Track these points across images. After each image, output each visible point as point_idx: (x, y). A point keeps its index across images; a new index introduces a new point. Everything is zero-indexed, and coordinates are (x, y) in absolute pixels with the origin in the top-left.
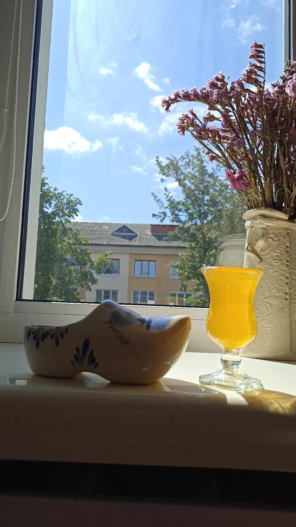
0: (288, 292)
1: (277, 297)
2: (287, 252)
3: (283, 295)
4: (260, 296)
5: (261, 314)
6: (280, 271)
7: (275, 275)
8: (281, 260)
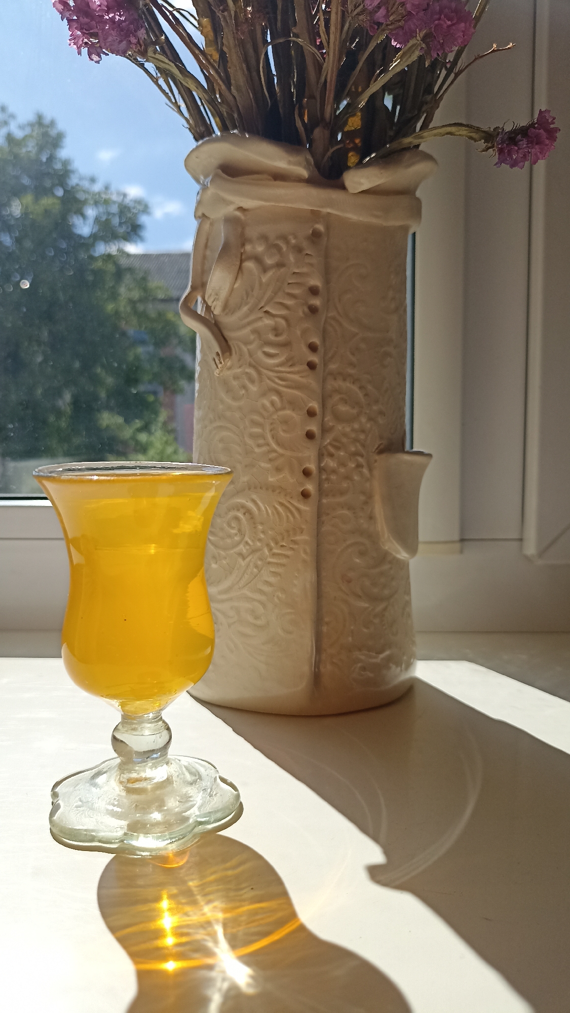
0: (312, 467)
1: (273, 488)
2: (313, 310)
3: (291, 481)
6: (285, 389)
7: (267, 403)
8: (286, 345)
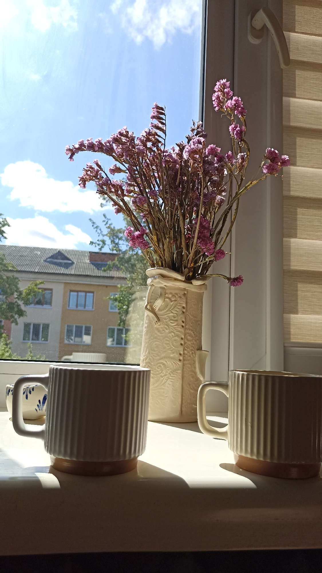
0: (182, 353)
1: (172, 358)
2: (183, 312)
3: (177, 356)
4: (156, 357)
5: (156, 375)
6: (175, 332)
7: (171, 335)
8: (176, 321)
